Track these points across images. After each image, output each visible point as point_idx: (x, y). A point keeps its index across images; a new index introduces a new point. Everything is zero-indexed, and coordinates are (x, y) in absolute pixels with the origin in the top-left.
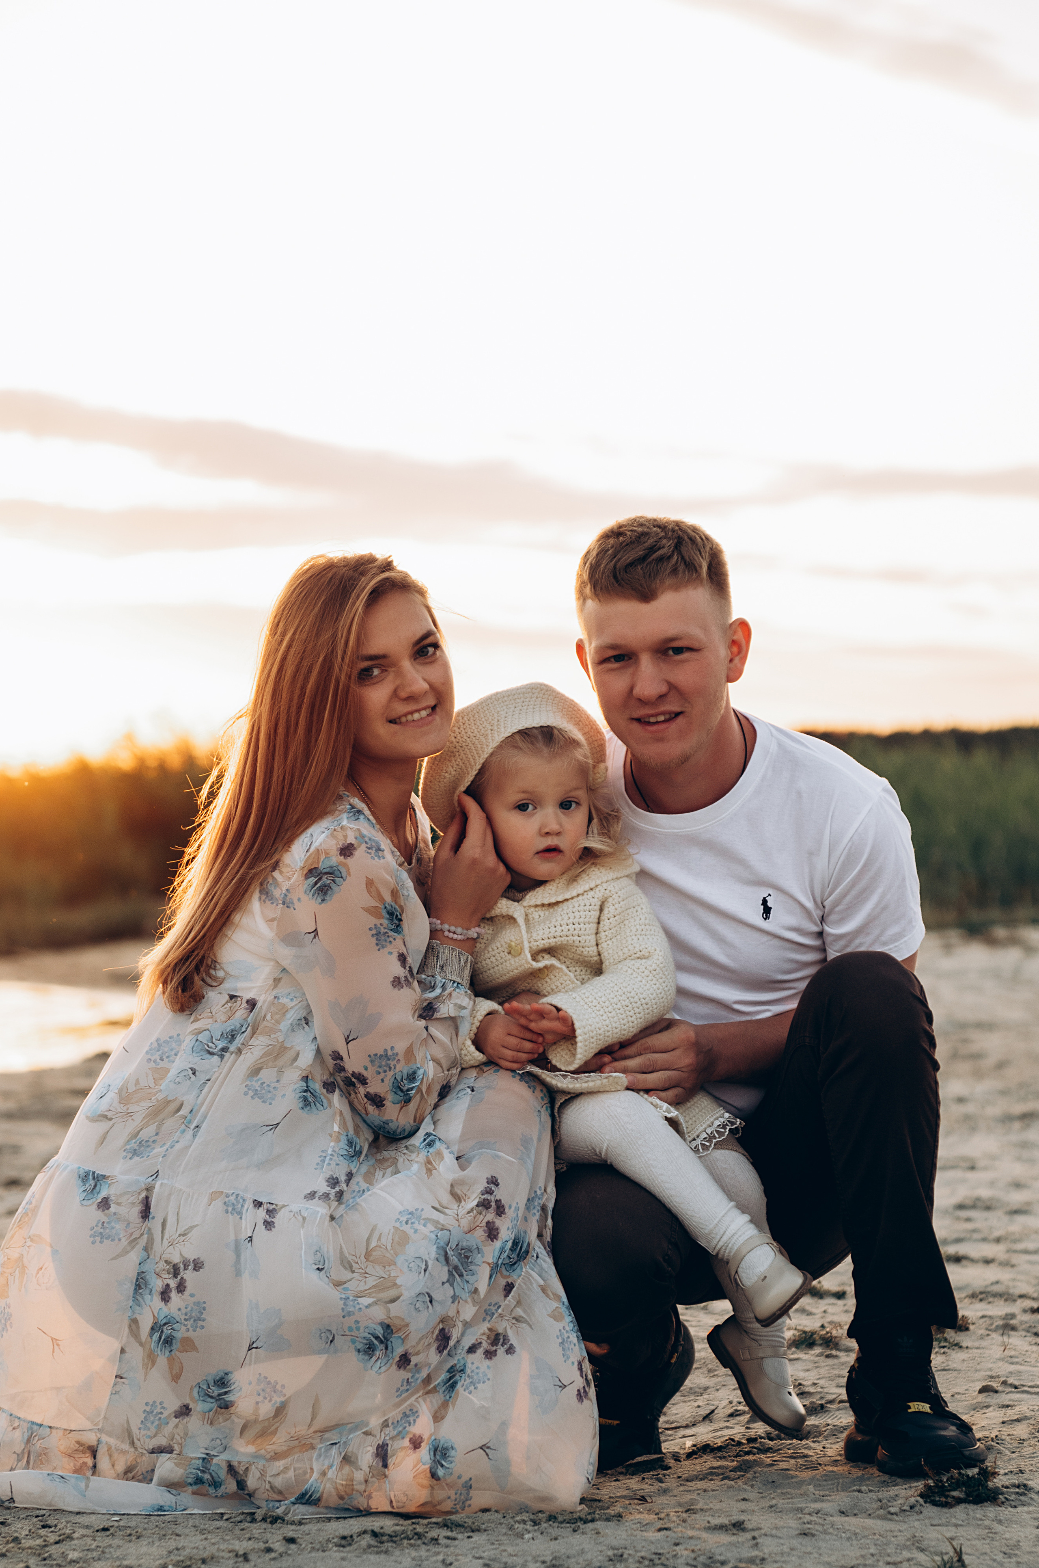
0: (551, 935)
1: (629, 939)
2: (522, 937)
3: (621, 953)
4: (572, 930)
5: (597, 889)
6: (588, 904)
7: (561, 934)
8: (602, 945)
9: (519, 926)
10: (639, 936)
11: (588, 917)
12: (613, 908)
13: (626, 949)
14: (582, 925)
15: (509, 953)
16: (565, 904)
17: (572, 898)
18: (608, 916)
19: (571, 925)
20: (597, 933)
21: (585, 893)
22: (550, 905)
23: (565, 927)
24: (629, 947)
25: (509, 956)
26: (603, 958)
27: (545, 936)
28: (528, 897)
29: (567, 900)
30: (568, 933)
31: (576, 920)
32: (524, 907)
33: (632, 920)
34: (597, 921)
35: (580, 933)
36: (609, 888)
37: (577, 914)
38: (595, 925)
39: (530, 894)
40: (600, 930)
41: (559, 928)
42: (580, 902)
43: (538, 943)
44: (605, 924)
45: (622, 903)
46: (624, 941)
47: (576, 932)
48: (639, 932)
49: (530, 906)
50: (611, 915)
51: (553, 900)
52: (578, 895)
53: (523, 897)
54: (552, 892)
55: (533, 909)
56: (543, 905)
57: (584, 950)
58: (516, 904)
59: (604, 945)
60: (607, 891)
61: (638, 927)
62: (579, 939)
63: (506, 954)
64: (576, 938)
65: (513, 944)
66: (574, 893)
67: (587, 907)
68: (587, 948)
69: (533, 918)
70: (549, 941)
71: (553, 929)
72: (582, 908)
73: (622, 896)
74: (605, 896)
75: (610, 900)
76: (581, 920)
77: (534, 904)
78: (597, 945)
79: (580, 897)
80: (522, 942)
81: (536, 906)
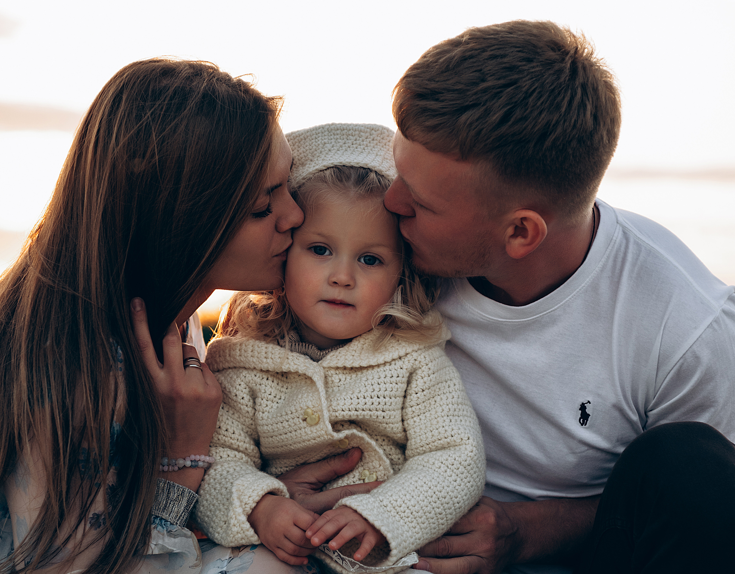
0: (353, 407)
1: (440, 420)
2: (321, 405)
3: (429, 434)
4: (376, 403)
5: (406, 359)
6: (395, 375)
7: (364, 407)
8: (408, 421)
9: (318, 390)
10: (451, 417)
11: (395, 390)
12: (422, 381)
13: (437, 431)
14: (388, 399)
15: (305, 420)
16: (370, 371)
17: (378, 366)
18: (416, 390)
19: (376, 398)
20: (402, 408)
21: (393, 362)
22: (353, 370)
23: (368, 400)
24: (440, 430)
25: (304, 424)
26: (408, 435)
27: (346, 407)
28: (328, 357)
29: (371, 367)
30: (372, 407)
31: (381, 393)
32: (324, 368)
33: (444, 397)
34: (403, 394)
35: (385, 407)
36: (419, 359)
37: (382, 386)
38: (402, 399)
39: (332, 354)
40: (407, 404)
41: (362, 401)
42: (387, 373)
43: (337, 414)
44: (412, 399)
45: (432, 376)
46: (434, 422)
47: (380, 407)
48: (451, 412)
49: (330, 368)
50: (419, 389)
51: (356, 365)
52: (385, 364)
53: (324, 356)
54: (356, 355)
55: (333, 372)
56: (345, 368)
57: (387, 426)
58: (315, 363)
59: (411, 422)
60: (417, 362)
61: (450, 406)
62: (383, 414)
63: (301, 421)
64: (380, 413)
65: (309, 411)
66: (381, 361)
67: (394, 379)
68: (391, 425)
69: (333, 381)
70: (350, 413)
71: (355, 401)
72: (388, 379)
73: (432, 368)
74: (414, 367)
75: (419, 372)
76: (387, 393)
77: (336, 365)
78: (403, 421)
79: (387, 367)
80: (321, 411)
81: (337, 368)
